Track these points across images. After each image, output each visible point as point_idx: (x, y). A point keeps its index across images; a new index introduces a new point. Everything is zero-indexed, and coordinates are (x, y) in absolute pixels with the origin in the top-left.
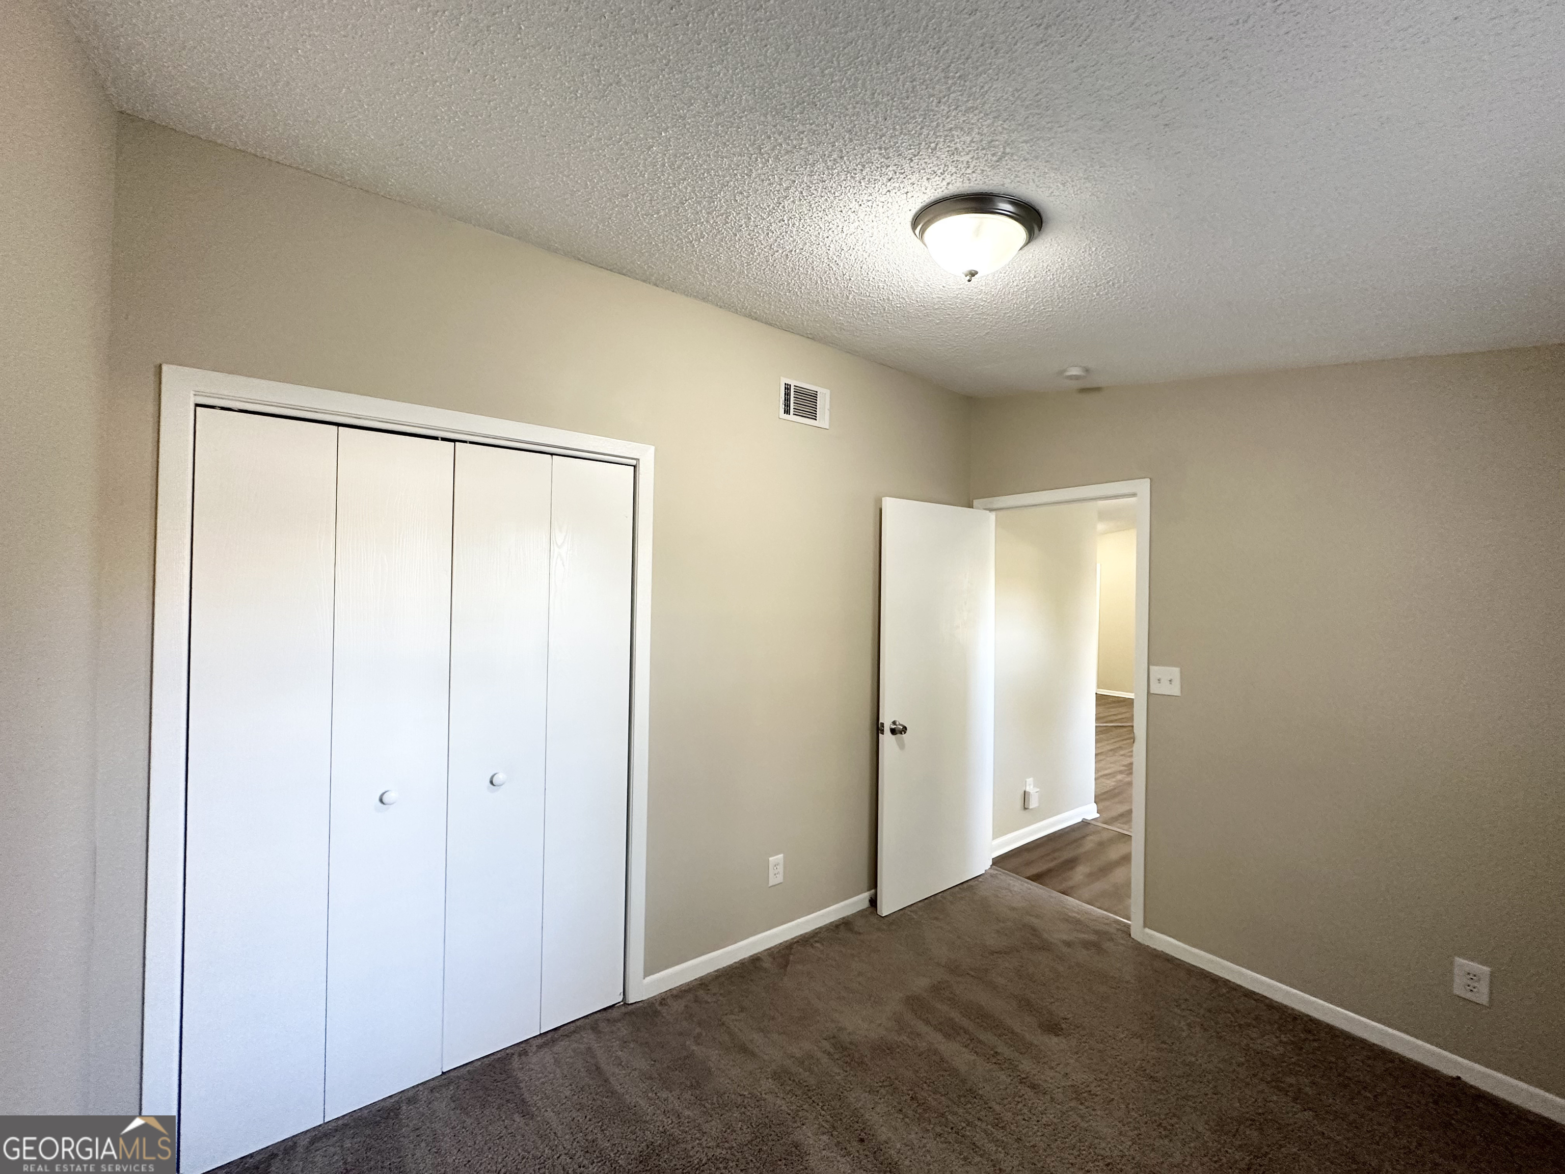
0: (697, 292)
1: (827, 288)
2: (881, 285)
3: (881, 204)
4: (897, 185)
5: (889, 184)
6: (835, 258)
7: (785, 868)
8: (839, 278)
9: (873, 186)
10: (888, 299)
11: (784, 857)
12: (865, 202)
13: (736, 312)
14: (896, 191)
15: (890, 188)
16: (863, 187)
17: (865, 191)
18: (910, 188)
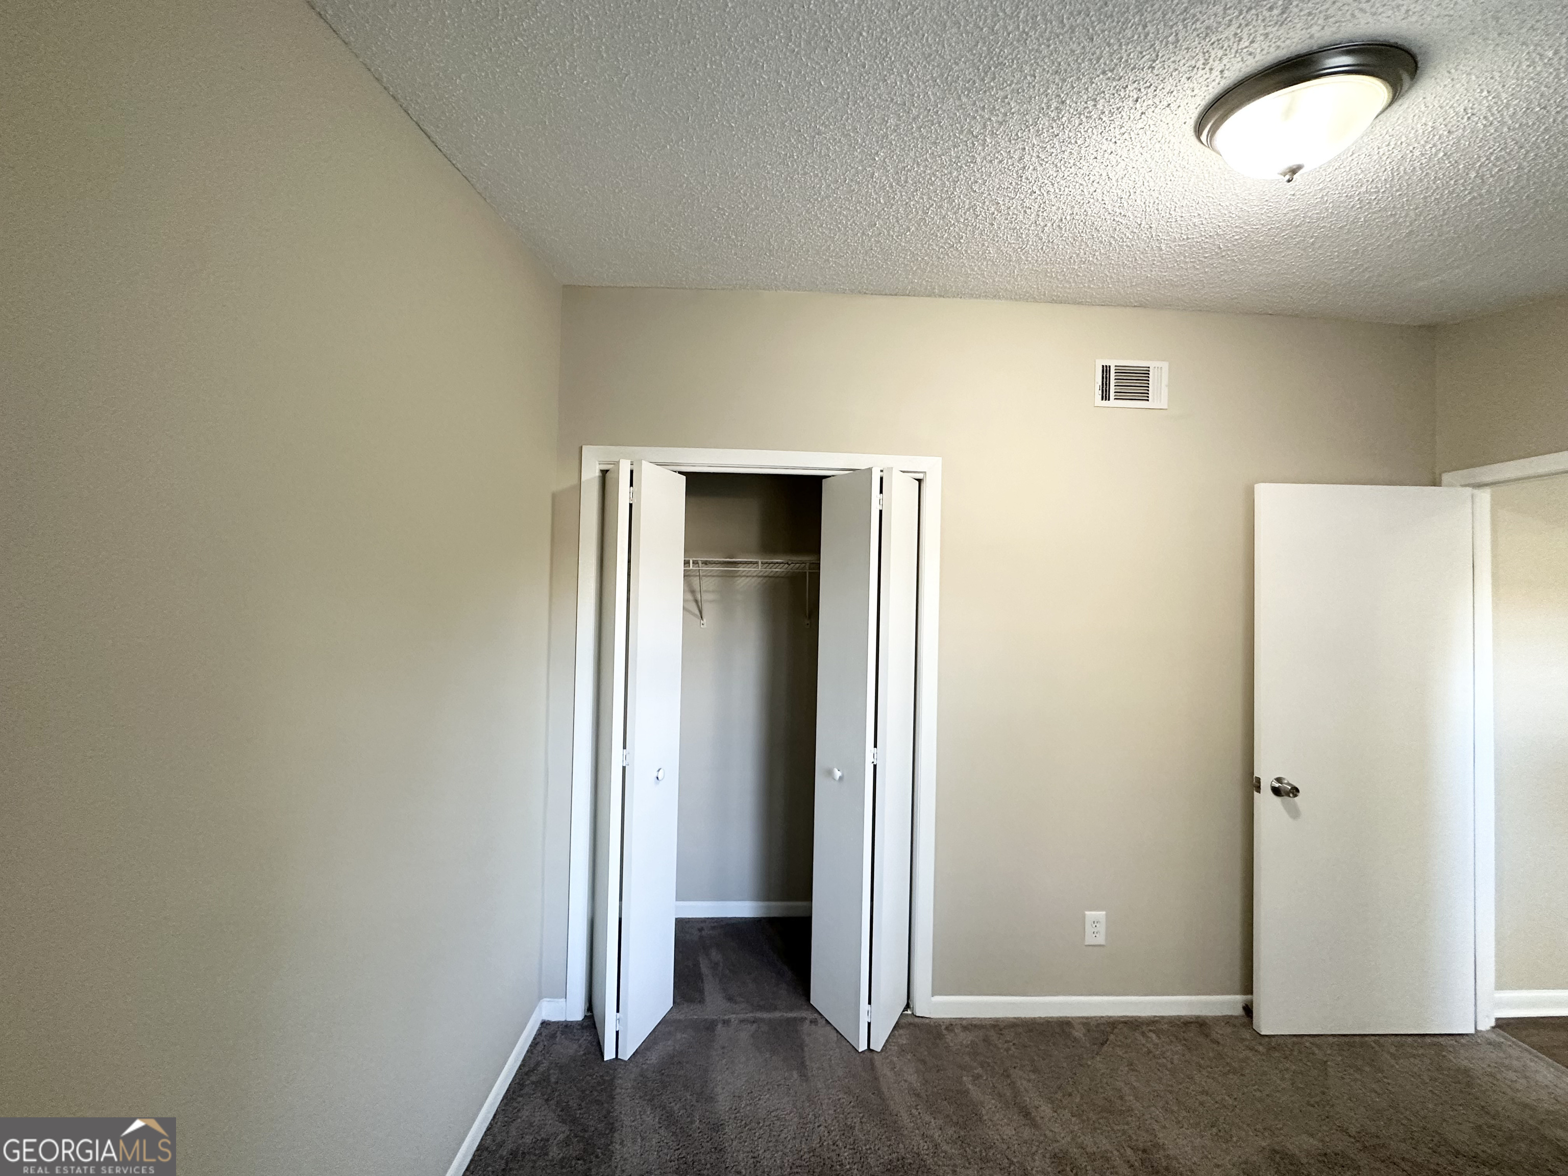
0: (985, 292)
1: (1127, 246)
2: (1196, 220)
3: (1141, 132)
4: (1150, 102)
5: (1138, 105)
6: (1118, 211)
7: (1107, 928)
8: (1135, 230)
9: (1120, 116)
10: (1217, 234)
11: (1107, 915)
12: (1118, 137)
13: (1035, 300)
14: (1153, 108)
15: (1144, 109)
16: (1108, 122)
17: (1112, 126)
18: (1170, 99)
